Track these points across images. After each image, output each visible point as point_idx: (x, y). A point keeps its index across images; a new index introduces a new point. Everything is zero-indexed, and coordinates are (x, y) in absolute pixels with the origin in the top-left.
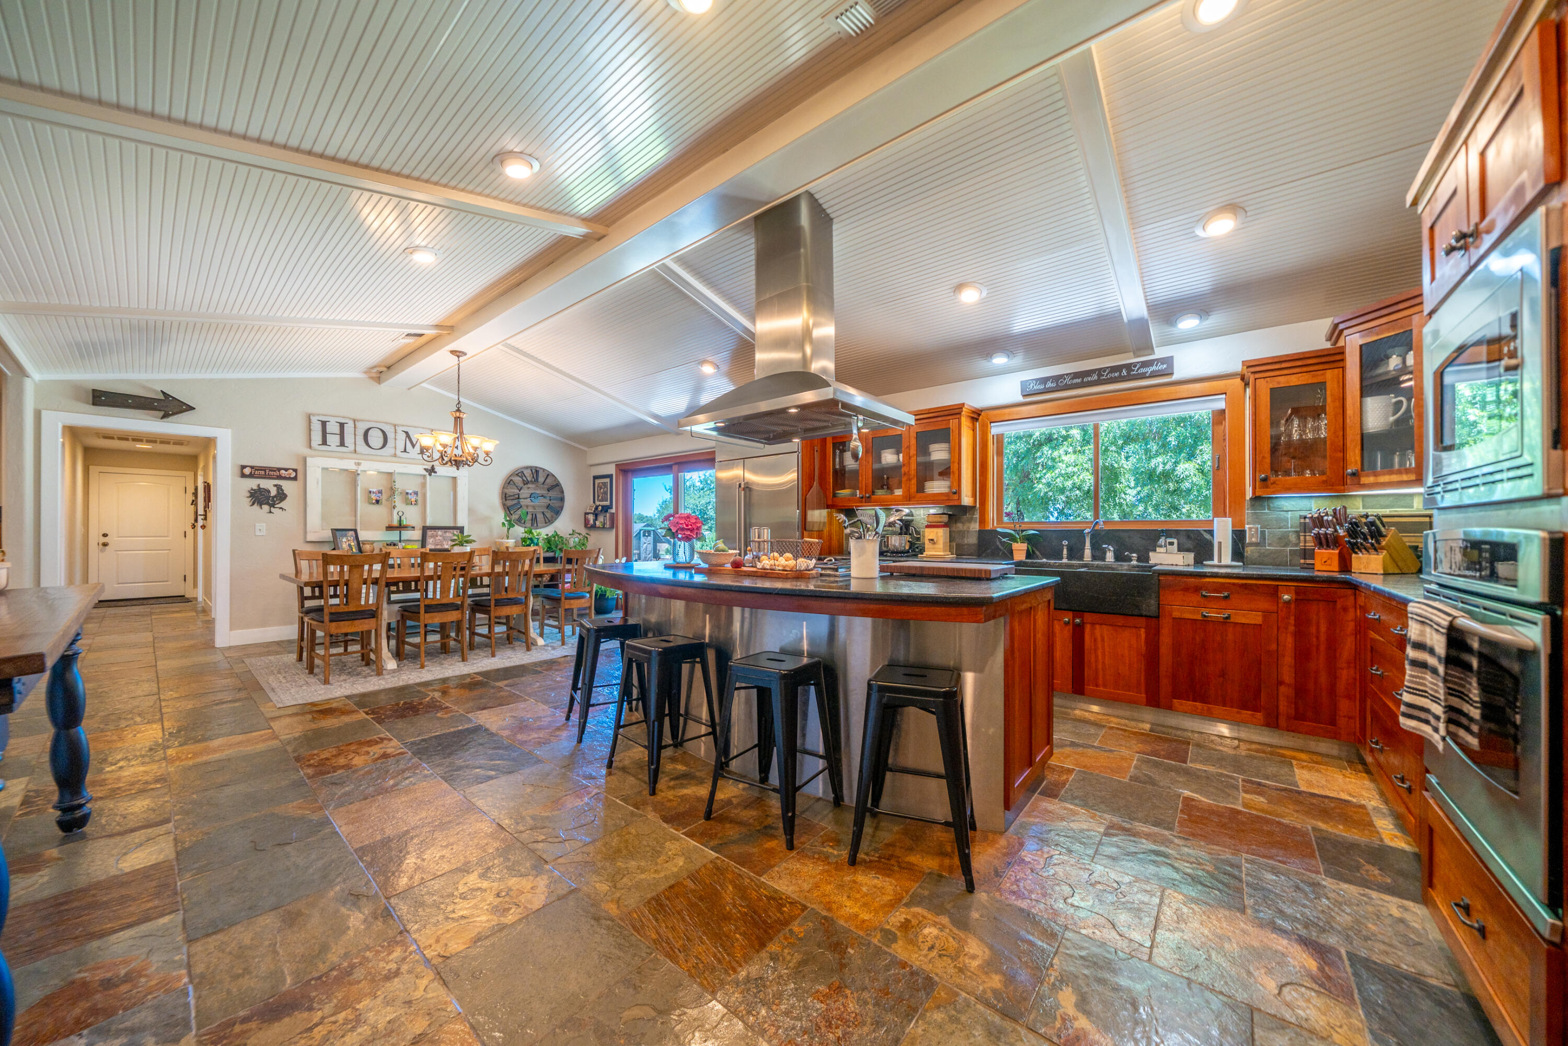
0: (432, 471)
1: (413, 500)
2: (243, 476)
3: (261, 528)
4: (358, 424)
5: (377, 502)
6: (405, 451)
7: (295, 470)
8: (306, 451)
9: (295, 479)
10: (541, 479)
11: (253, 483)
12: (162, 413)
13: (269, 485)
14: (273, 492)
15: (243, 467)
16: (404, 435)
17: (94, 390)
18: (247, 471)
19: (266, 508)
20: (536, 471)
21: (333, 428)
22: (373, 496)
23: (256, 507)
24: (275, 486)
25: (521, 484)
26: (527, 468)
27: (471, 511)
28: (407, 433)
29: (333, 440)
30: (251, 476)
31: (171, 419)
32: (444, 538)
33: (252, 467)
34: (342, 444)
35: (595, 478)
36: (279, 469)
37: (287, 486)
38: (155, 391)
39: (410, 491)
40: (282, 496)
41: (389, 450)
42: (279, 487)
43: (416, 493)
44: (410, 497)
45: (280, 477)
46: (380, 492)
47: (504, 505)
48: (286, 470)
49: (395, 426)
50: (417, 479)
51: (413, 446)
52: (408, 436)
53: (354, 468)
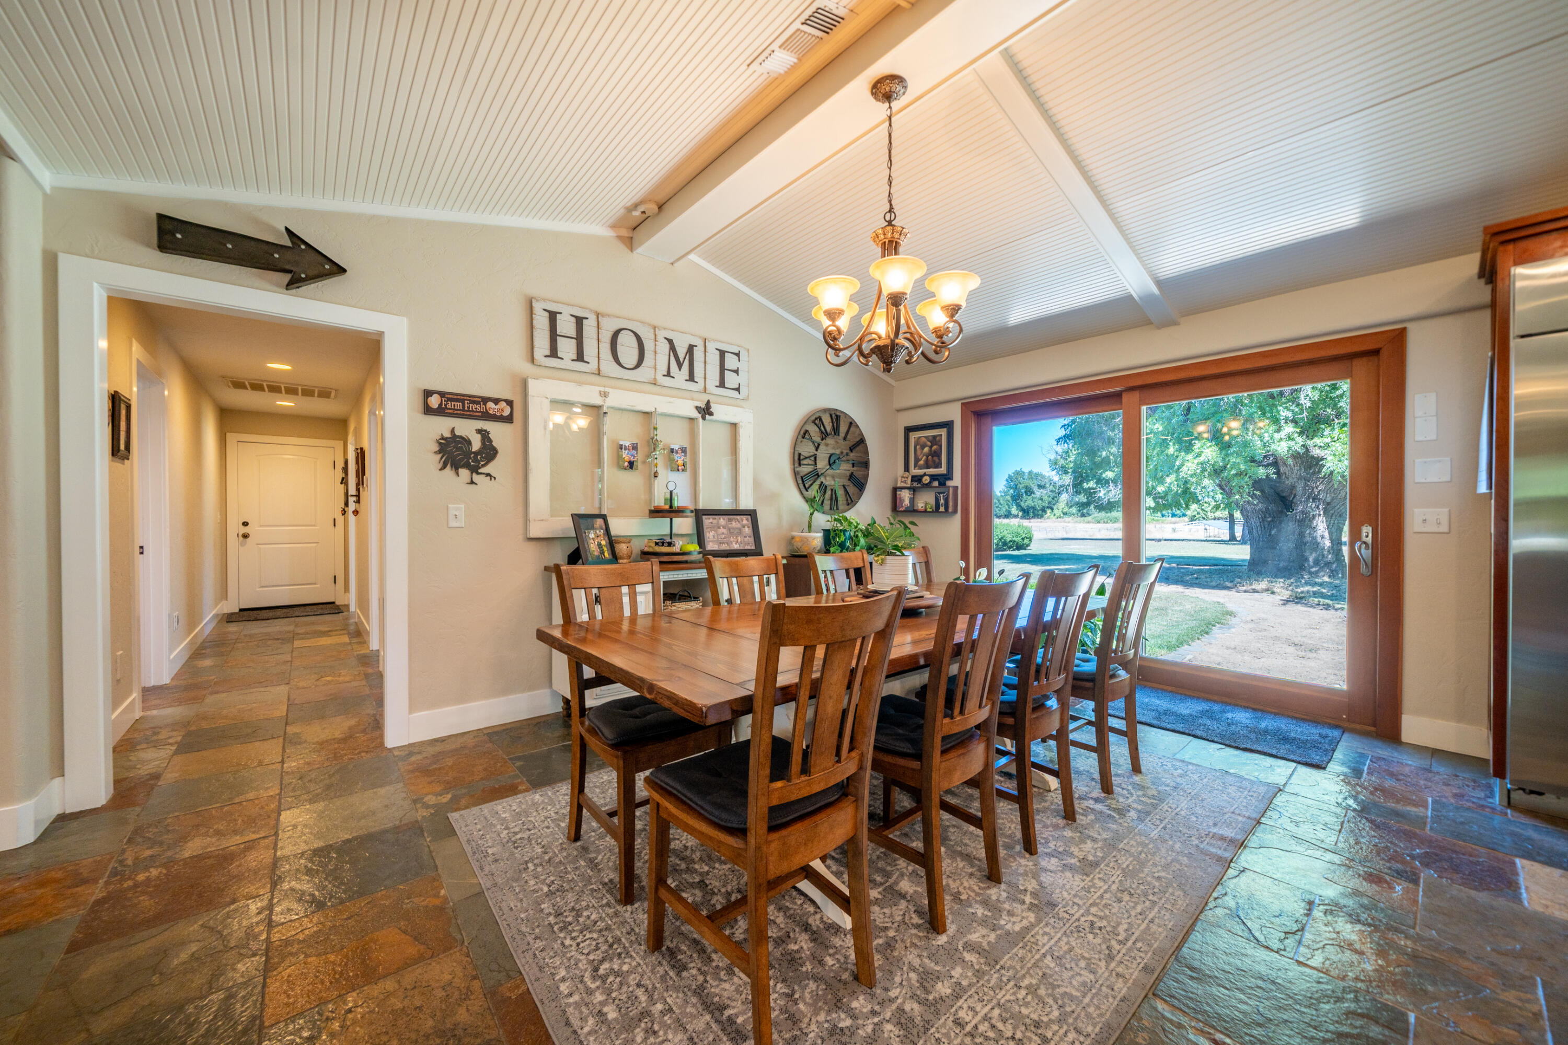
0: (706, 411)
1: (680, 462)
2: (428, 410)
3: (458, 509)
4: (604, 321)
5: (631, 465)
6: (668, 374)
7: (510, 403)
8: (525, 368)
9: (509, 419)
10: (843, 429)
11: (443, 426)
12: (287, 278)
13: (467, 428)
14: (476, 445)
15: (428, 394)
16: (667, 346)
17: (161, 217)
18: (434, 401)
19: (464, 473)
20: (836, 417)
21: (566, 326)
22: (626, 455)
23: (448, 471)
24: (479, 431)
25: (817, 439)
26: (825, 410)
27: (757, 484)
28: (670, 341)
29: (567, 348)
30: (440, 411)
31: (306, 289)
32: (731, 532)
33: (442, 394)
34: (580, 357)
35: (909, 430)
36: (485, 400)
37: (499, 433)
38: (274, 230)
39: (676, 447)
40: (489, 452)
41: (645, 373)
42: (484, 434)
43: (684, 450)
44: (676, 456)
45: (487, 416)
46: (635, 447)
47: (796, 474)
48: (496, 401)
49: (655, 328)
50: (685, 425)
51: (680, 365)
52: (673, 348)
53: (597, 401)
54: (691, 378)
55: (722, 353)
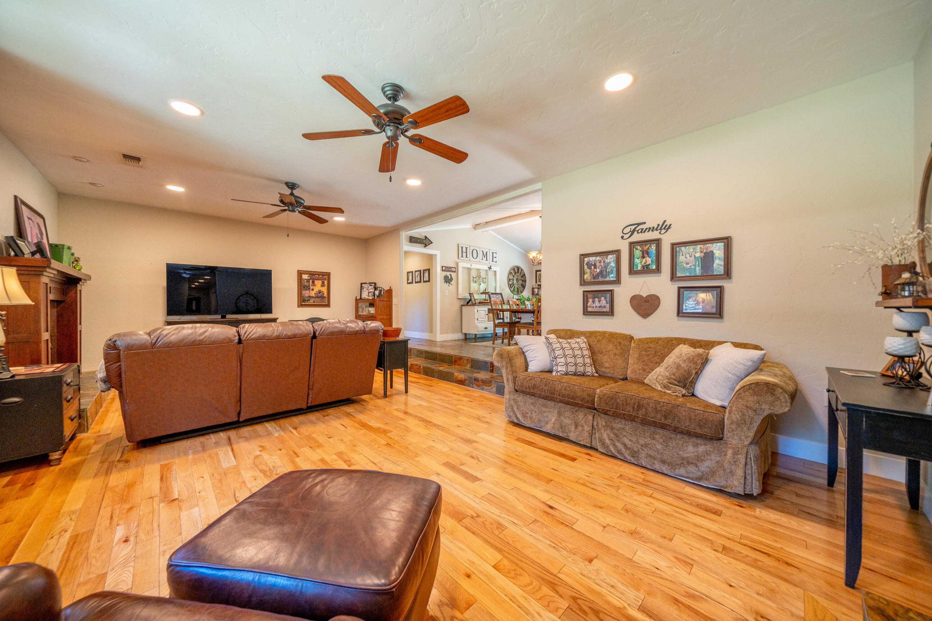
0: (490, 268)
1: (485, 281)
2: (443, 270)
3: (447, 292)
4: (471, 248)
5: (476, 282)
6: (482, 259)
7: (455, 268)
8: (457, 260)
9: (455, 272)
10: (520, 271)
11: (445, 273)
12: (425, 245)
13: (448, 274)
14: (450, 278)
15: (443, 267)
17: (410, 237)
19: (448, 284)
20: (518, 268)
21: (464, 250)
22: (475, 279)
23: (446, 283)
24: (450, 274)
25: (514, 274)
26: (516, 266)
27: (501, 286)
28: (483, 251)
29: (464, 254)
30: (445, 271)
32: (497, 298)
33: (445, 267)
34: (467, 257)
35: (537, 271)
36: (452, 268)
37: (453, 275)
38: (422, 236)
40: (452, 279)
41: (478, 259)
43: (485, 278)
45: (452, 271)
46: (476, 277)
47: (508, 284)
48: (453, 268)
49: (480, 248)
50: (485, 271)
51: (484, 257)
52: (483, 253)
53: (470, 267)
54: (487, 260)
55: (493, 253)
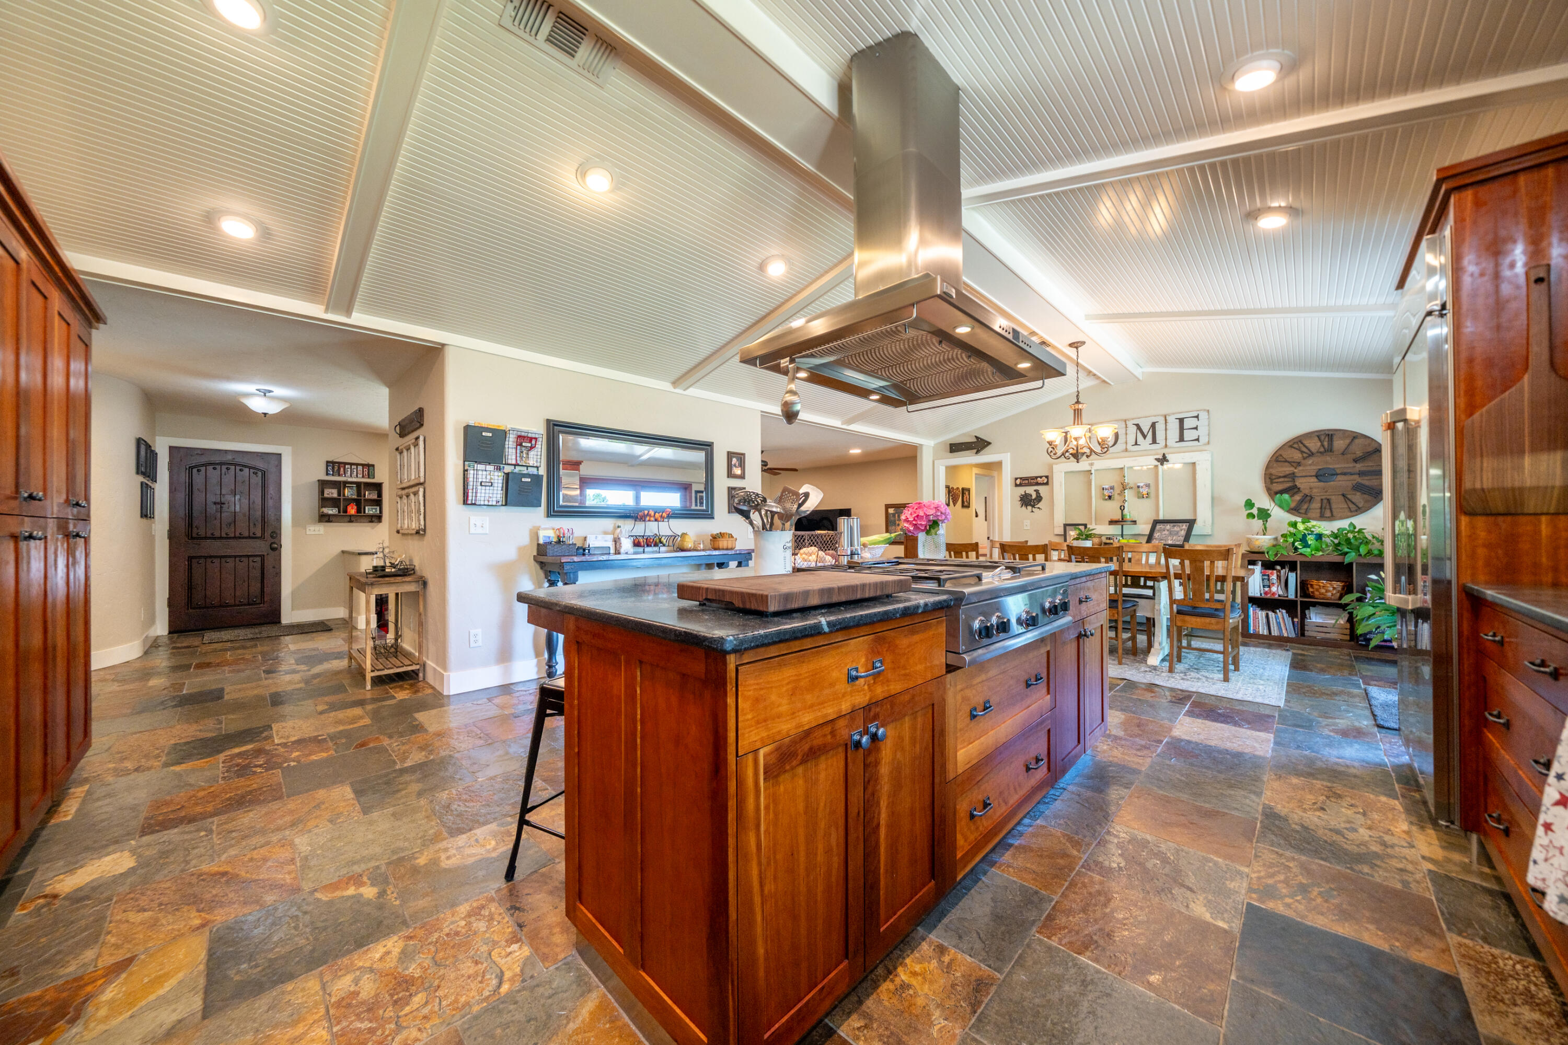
0: (1164, 460)
1: (1145, 492)
2: (1016, 485)
3: (1027, 523)
5: (1110, 497)
6: (1136, 444)
7: (1047, 477)
9: (1047, 484)
10: (1339, 445)
11: (1022, 490)
12: (975, 451)
13: (1031, 490)
14: (1034, 496)
15: (1016, 479)
16: (1135, 427)
17: (951, 443)
18: (1018, 482)
19: (1030, 508)
20: (1334, 434)
22: (1106, 493)
23: (1024, 508)
24: (1035, 491)
25: (1298, 459)
26: (1309, 435)
27: (1215, 500)
28: (1138, 426)
30: (1020, 485)
31: (982, 452)
32: (1171, 533)
33: (1021, 478)
36: (1037, 477)
37: (1042, 490)
38: (972, 437)
39: (1141, 485)
40: (1039, 498)
41: (1120, 446)
42: (1037, 491)
43: (1148, 486)
44: (1141, 490)
45: (1037, 484)
46: (1112, 488)
47: (1268, 490)
48: (1041, 477)
49: (1125, 421)
50: (1148, 470)
51: (1145, 437)
53: (1088, 468)
54: (1154, 441)
55: (1181, 421)
